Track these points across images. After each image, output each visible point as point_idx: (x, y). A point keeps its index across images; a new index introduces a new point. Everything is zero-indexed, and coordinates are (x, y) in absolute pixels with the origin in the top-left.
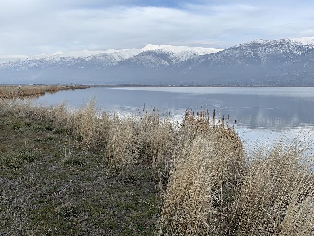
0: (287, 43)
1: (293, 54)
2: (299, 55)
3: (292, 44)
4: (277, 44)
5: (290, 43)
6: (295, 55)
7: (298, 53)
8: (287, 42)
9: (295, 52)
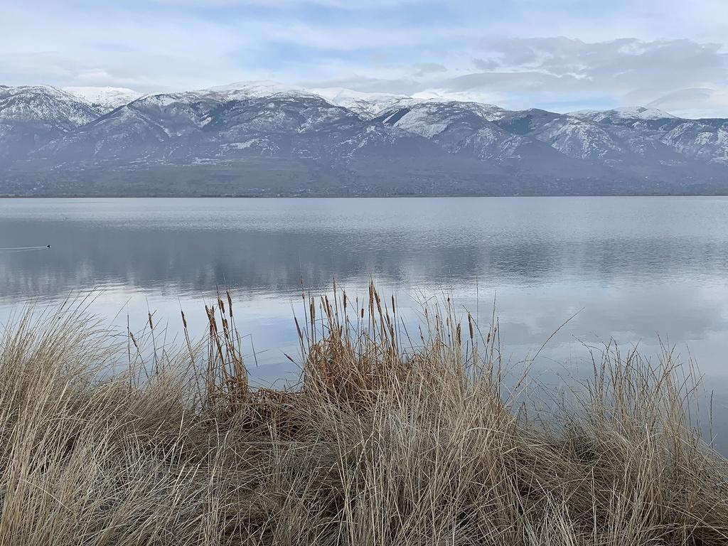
0: (52, 97)
1: (67, 122)
2: (82, 126)
3: (64, 99)
4: (29, 96)
5: (57, 97)
6: (72, 126)
7: (80, 121)
8: (53, 93)
9: (71, 119)
